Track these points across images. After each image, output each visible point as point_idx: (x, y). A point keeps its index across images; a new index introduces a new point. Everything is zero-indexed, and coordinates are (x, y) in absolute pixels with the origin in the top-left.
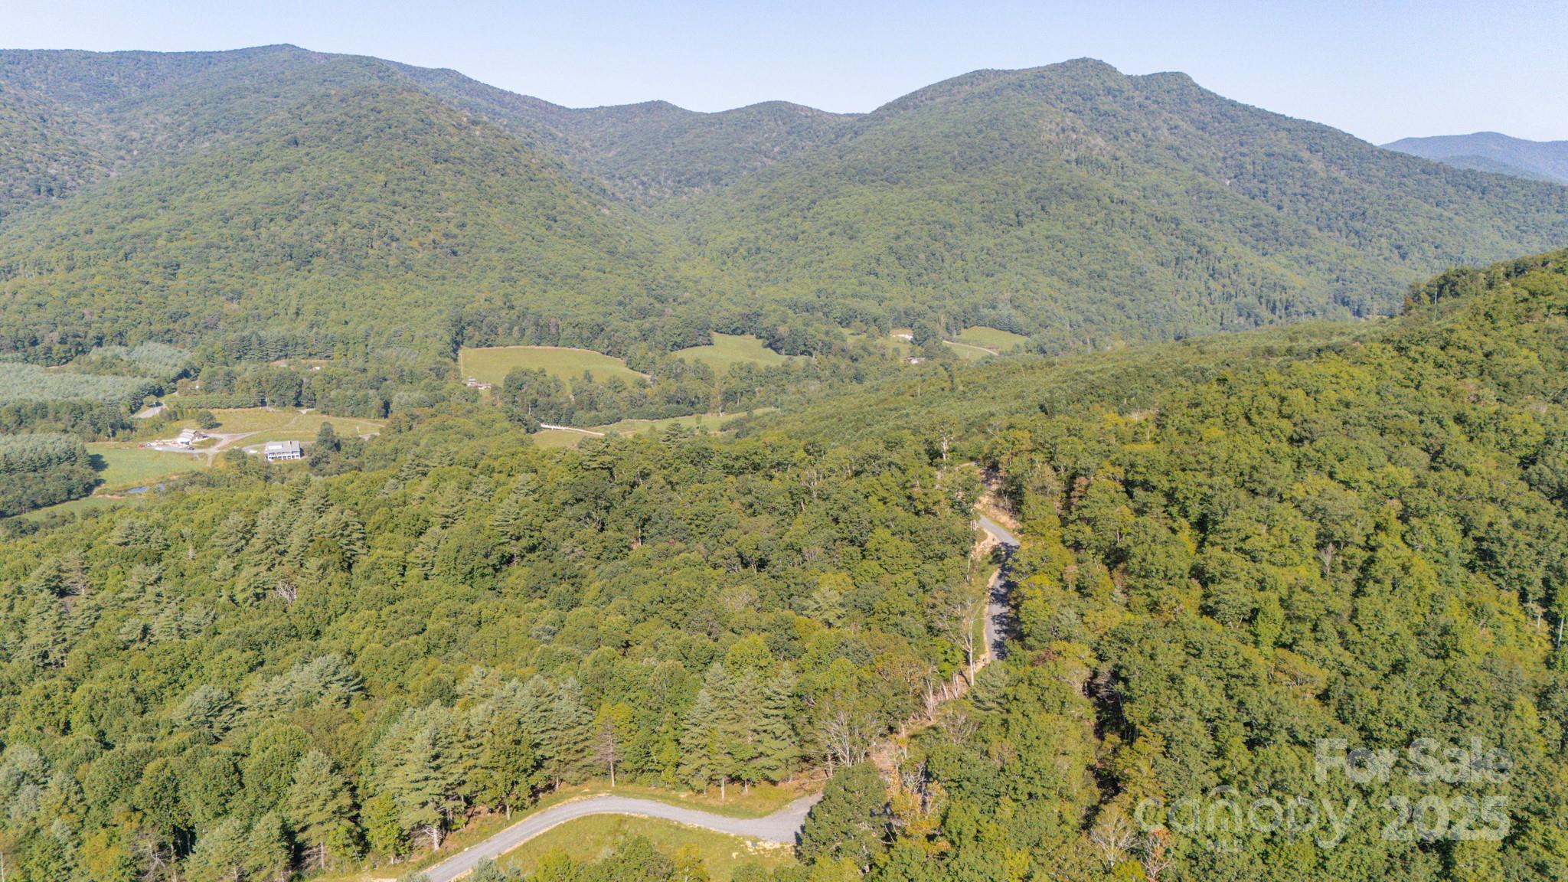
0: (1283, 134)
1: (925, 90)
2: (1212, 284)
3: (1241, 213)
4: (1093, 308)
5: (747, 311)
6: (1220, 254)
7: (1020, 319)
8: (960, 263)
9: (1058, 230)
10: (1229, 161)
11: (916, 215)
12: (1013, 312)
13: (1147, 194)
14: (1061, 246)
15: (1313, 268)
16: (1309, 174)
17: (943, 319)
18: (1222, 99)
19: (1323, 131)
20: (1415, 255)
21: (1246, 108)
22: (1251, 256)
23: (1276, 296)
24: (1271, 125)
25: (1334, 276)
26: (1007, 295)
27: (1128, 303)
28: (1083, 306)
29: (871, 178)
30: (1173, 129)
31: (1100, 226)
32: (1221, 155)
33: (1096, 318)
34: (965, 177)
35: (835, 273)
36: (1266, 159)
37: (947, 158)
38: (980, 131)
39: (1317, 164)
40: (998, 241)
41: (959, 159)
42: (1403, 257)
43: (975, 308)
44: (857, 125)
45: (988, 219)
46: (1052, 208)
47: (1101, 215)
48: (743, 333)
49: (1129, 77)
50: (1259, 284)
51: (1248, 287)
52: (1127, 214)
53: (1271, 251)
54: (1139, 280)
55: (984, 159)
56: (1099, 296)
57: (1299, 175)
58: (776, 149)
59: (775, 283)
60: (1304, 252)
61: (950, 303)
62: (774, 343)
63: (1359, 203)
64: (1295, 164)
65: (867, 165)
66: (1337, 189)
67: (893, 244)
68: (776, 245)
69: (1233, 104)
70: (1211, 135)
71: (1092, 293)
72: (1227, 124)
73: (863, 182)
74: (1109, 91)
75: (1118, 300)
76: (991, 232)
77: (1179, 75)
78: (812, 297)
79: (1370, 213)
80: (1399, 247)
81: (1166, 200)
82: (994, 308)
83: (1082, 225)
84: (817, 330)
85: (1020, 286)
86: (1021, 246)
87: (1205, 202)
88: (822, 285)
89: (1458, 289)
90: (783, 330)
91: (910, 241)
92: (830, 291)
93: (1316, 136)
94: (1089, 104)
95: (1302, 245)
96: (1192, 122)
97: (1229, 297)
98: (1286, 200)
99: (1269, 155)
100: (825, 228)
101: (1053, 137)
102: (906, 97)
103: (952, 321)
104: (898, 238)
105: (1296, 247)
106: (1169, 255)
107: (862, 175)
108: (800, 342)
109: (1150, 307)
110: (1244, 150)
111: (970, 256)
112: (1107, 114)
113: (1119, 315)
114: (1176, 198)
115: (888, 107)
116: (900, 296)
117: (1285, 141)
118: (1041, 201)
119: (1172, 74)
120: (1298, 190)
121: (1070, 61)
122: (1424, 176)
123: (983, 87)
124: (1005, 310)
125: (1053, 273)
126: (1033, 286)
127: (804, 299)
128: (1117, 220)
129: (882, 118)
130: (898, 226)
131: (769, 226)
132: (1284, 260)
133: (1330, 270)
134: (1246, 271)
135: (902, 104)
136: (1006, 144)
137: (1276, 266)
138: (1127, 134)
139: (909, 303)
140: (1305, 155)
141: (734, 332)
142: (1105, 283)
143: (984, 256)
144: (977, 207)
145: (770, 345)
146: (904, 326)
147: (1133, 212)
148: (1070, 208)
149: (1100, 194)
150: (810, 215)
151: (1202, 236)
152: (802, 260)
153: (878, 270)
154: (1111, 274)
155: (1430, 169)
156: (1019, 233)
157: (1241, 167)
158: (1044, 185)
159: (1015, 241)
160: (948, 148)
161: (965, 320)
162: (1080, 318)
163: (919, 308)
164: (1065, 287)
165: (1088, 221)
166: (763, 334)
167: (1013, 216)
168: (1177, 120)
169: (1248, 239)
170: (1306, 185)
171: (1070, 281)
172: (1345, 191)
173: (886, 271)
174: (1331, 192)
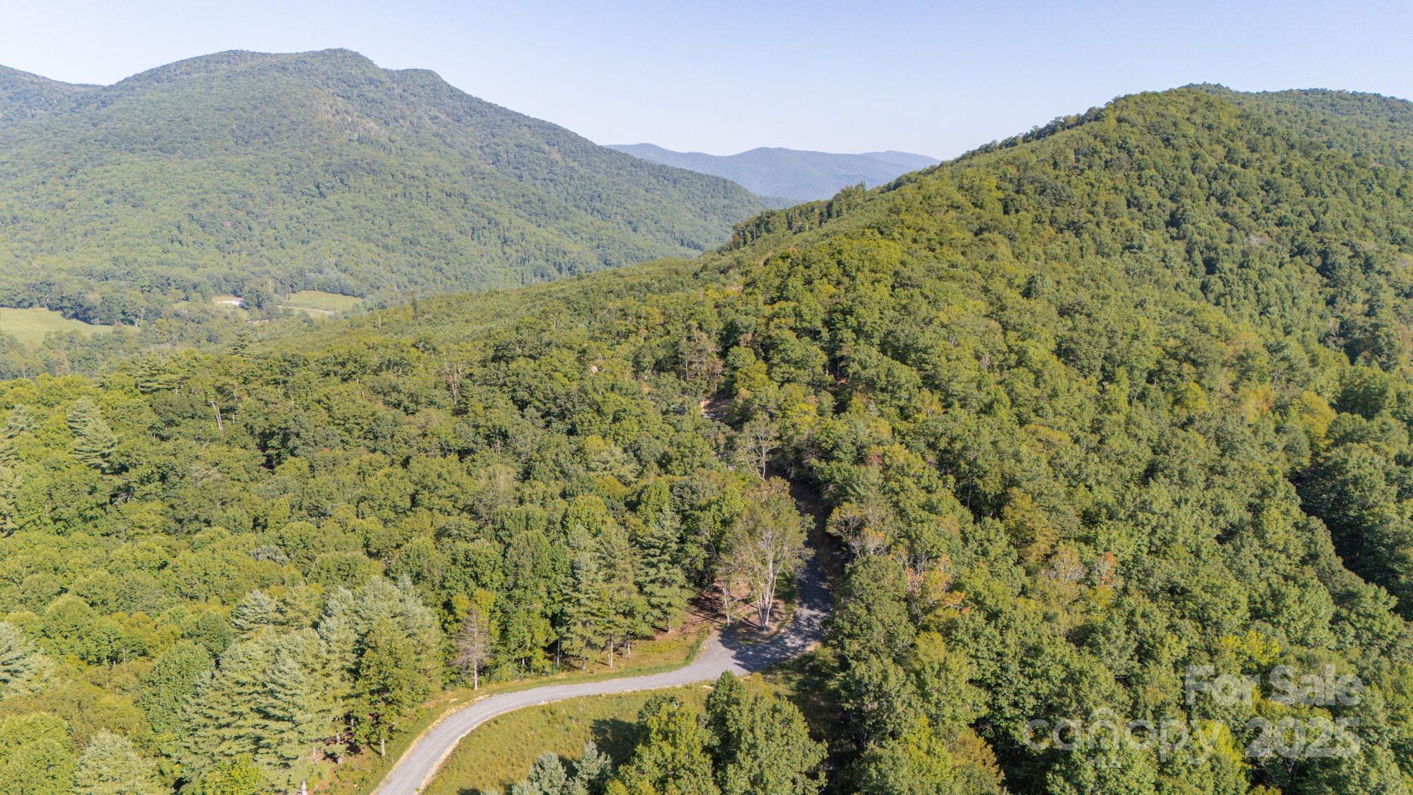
0: (525, 129)
1: (178, 64)
2: (506, 249)
4: (414, 271)
5: (32, 280)
6: (507, 225)
7: (351, 282)
8: (270, 232)
9: (362, 201)
10: (486, 150)
11: (207, 184)
12: (342, 275)
13: (430, 173)
14: (369, 216)
15: (578, 238)
16: (553, 163)
17: (270, 282)
18: (469, 97)
19: (555, 128)
20: (643, 229)
21: (490, 105)
22: (532, 228)
23: (560, 259)
24: (514, 121)
25: (595, 244)
26: (333, 260)
27: (444, 266)
28: (404, 269)
29: (139, 146)
30: (434, 119)
31: (399, 199)
32: (478, 144)
33: (420, 280)
34: (250, 149)
35: (131, 240)
36: (516, 149)
37: (225, 132)
38: (255, 107)
39: (556, 156)
40: (305, 210)
41: (238, 133)
42: (635, 230)
43: (301, 273)
44: (101, 97)
45: (289, 190)
46: (351, 181)
47: (400, 188)
48: (31, 305)
49: (385, 70)
50: (544, 249)
51: (537, 252)
52: (422, 188)
53: (542, 223)
54: (449, 246)
55: (266, 134)
56: (416, 261)
57: (544, 164)
59: (51, 251)
60: (569, 224)
61: (275, 270)
62: (83, 314)
63: (594, 188)
64: (540, 155)
65: (132, 134)
66: (576, 176)
67: (192, 211)
68: (37, 214)
69: (480, 101)
70: (467, 126)
71: (408, 258)
72: (477, 118)
73: (132, 151)
74: (371, 81)
75: (433, 264)
76: (294, 201)
77: (429, 72)
78: (108, 265)
79: (604, 196)
80: (630, 223)
81: (447, 179)
82: (320, 272)
83: (384, 197)
84: (135, 298)
85: (341, 252)
86: (331, 216)
87: (480, 182)
88: (117, 254)
89: (770, 226)
90: (93, 298)
91: (211, 210)
92: (129, 258)
93: (552, 133)
94: (356, 91)
95: (566, 219)
96: (448, 114)
97: (523, 261)
99: (517, 146)
100: (98, 196)
101: (330, 117)
102: (157, 69)
103: (279, 285)
104: (195, 206)
106: (467, 227)
107: (129, 143)
108: (117, 310)
109: (465, 269)
110: (497, 140)
111: (281, 225)
112: (373, 100)
113: (439, 276)
114: (456, 177)
115: (137, 78)
116: (214, 265)
117: (528, 135)
118: (342, 174)
119: (424, 71)
120: (547, 177)
121: (329, 50)
122: (633, 169)
123: (242, 67)
124: (333, 274)
125: (368, 240)
126: (353, 250)
127: (100, 268)
128: (415, 194)
129: (133, 89)
130: (191, 195)
131: (22, 194)
132: (555, 231)
133: (591, 239)
134: (531, 239)
135: (153, 76)
136: (286, 121)
137: (549, 234)
138: (396, 119)
139: (226, 270)
140: (546, 147)
141: (19, 305)
142: (419, 248)
143: (294, 224)
144: (273, 178)
145: (76, 316)
146: (226, 293)
147: (427, 187)
148: (368, 181)
149: (393, 170)
150: (73, 182)
151: (488, 209)
152: (80, 229)
153: (181, 237)
154: (423, 240)
155: (637, 164)
156: (324, 203)
157: (497, 155)
158: (336, 159)
159: (323, 210)
160: (224, 121)
161: (292, 285)
162: (405, 279)
163: (241, 274)
164: (383, 251)
165: (389, 194)
166: (66, 303)
167: (314, 188)
168: (434, 112)
169: (524, 214)
170: (551, 172)
171: (386, 247)
172: (582, 178)
173: (191, 239)
174: (571, 178)
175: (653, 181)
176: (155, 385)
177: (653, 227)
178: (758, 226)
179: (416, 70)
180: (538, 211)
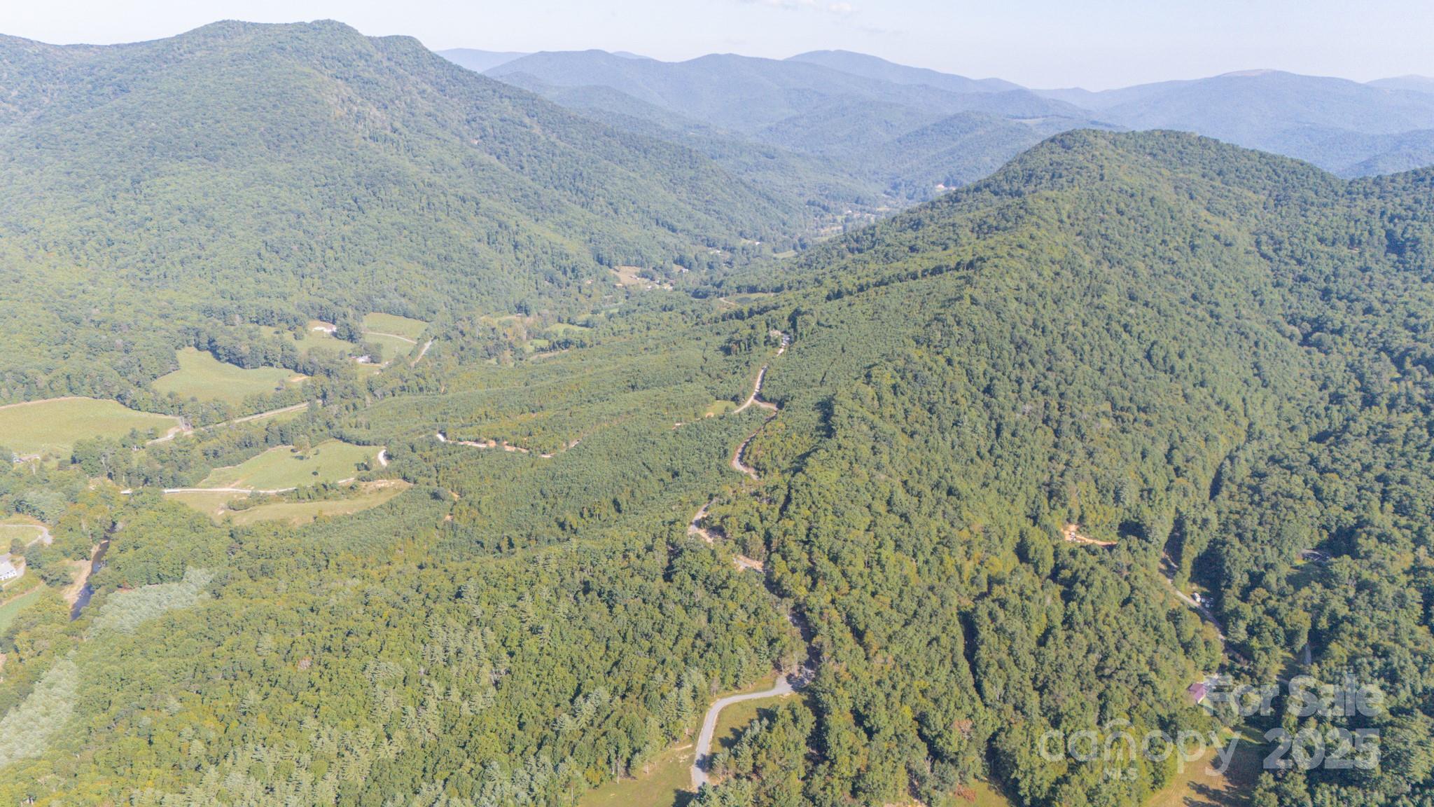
0: (506, 101)
2: (519, 254)
3: (511, 186)
4: (454, 289)
6: (514, 227)
7: (412, 307)
8: (330, 253)
9: (397, 216)
10: (473, 124)
12: (403, 300)
14: (406, 232)
15: (572, 231)
16: (535, 139)
18: (449, 63)
23: (564, 263)
26: (392, 285)
34: (283, 156)
36: (501, 124)
37: (256, 135)
38: (275, 106)
39: (537, 130)
43: (369, 298)
46: (382, 194)
49: (370, 38)
50: (549, 252)
51: (544, 257)
53: (541, 218)
54: (477, 261)
55: (292, 137)
56: (454, 278)
57: (527, 139)
60: (563, 218)
62: (236, 360)
63: (575, 166)
64: (524, 130)
66: (557, 152)
67: (264, 237)
69: (460, 69)
70: (452, 97)
71: (446, 275)
72: (461, 88)
73: (179, 159)
74: (360, 54)
75: (468, 280)
77: (410, 40)
81: (452, 174)
82: (384, 296)
85: (396, 275)
86: (376, 235)
87: (480, 174)
90: (243, 348)
91: (277, 233)
93: (529, 102)
94: (351, 71)
95: (560, 212)
96: (431, 83)
97: (533, 265)
98: (524, 160)
99: (502, 120)
103: (355, 310)
105: (556, 214)
106: (484, 233)
108: (261, 356)
110: (482, 114)
112: (368, 80)
116: (298, 292)
117: (510, 108)
119: (405, 38)
121: (317, 22)
122: (607, 139)
124: (397, 300)
128: (437, 205)
132: (552, 226)
133: (584, 233)
134: (538, 243)
136: (306, 121)
137: (547, 229)
138: (392, 101)
139: (307, 296)
140: (527, 120)
142: (454, 265)
144: (315, 191)
146: (317, 320)
147: (444, 195)
148: (397, 194)
151: (497, 211)
153: (265, 265)
154: (455, 256)
155: (609, 133)
156: (366, 220)
157: (484, 130)
158: (363, 168)
159: (369, 229)
160: (252, 123)
161: (365, 309)
163: (320, 301)
164: (426, 271)
167: (353, 203)
168: (421, 84)
169: (523, 208)
170: (534, 148)
171: (426, 264)
172: (563, 154)
173: (271, 266)
174: (554, 155)
175: (626, 151)
179: (397, 37)
180: (537, 208)
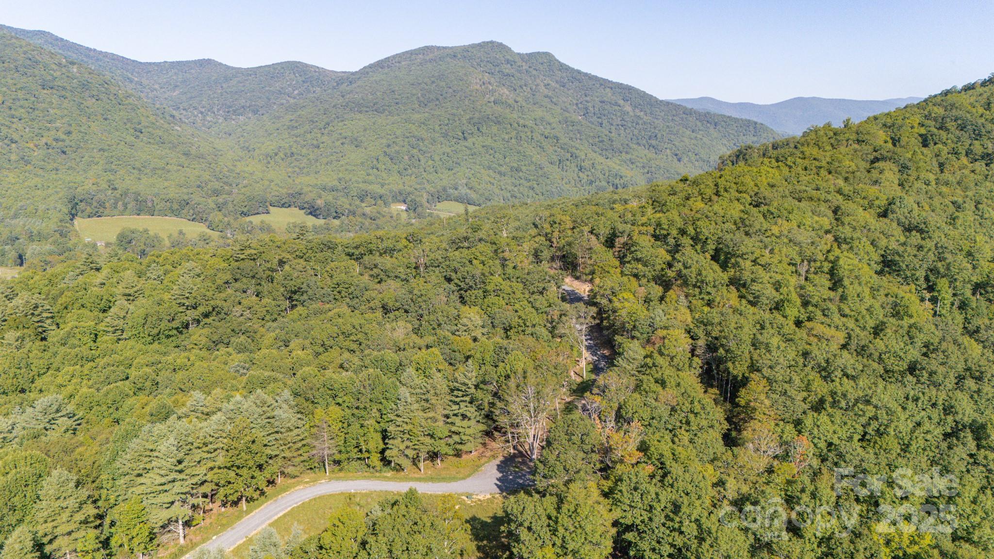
0: (608, 90)
1: (394, 57)
2: (581, 174)
3: (592, 134)
4: (516, 189)
5: (291, 191)
6: (583, 157)
7: (473, 196)
8: (430, 162)
9: (489, 142)
10: (580, 106)
11: (398, 133)
12: (468, 191)
13: (538, 123)
14: (492, 152)
15: (634, 166)
16: (626, 113)
17: (425, 195)
18: (573, 69)
19: (629, 89)
20: (685, 159)
21: (586, 74)
22: (601, 159)
23: (617, 181)
24: (601, 85)
25: (646, 171)
26: (464, 181)
27: (535, 186)
28: (510, 188)
29: (365, 109)
30: (547, 86)
31: (513, 140)
32: (575, 102)
33: (518, 195)
34: (427, 110)
35: (349, 168)
36: (600, 104)
37: (414, 98)
38: (433, 82)
39: (628, 108)
40: (453, 148)
41: (422, 99)
42: (679, 160)
43: (444, 190)
44: (349, 78)
45: (445, 135)
46: (484, 129)
47: (514, 133)
48: (289, 206)
49: (519, 54)
50: (607, 174)
51: (601, 176)
52: (529, 134)
53: (610, 156)
54: (540, 172)
55: (437, 99)
56: (518, 182)
57: (619, 114)
58: (296, 92)
59: (308, 174)
60: (629, 156)
61: (428, 187)
62: (314, 212)
63: (653, 130)
64: (617, 108)
65: (362, 101)
66: (640, 122)
67: (386, 149)
68: (304, 151)
69: (579, 72)
70: (569, 90)
71: (514, 181)
72: (577, 83)
73: (360, 112)
74: (508, 62)
75: (528, 184)
76: (448, 143)
77: (547, 54)
78: (336, 183)
79: (659, 136)
80: (676, 155)
81: (548, 127)
82: (456, 189)
83: (503, 139)
84: (344, 202)
85: (471, 176)
86: (468, 152)
87: (571, 128)
88: (341, 175)
89: (747, 157)
90: (320, 202)
91: (397, 148)
92: (347, 179)
93: (627, 92)
94: (497, 69)
95: (627, 153)
96: (557, 82)
97: (591, 183)
98: (613, 128)
99: (601, 102)
100: (338, 140)
101: (478, 87)
102: (382, 61)
103: (430, 197)
104: (389, 146)
105: (624, 154)
106: (555, 159)
107: (359, 107)
108: (333, 210)
109: (549, 188)
110: (588, 99)
111: (437, 158)
112: (508, 75)
113: (531, 193)
114: (554, 125)
115: (371, 66)
116: (395, 183)
117: (610, 94)
118: (478, 124)
119: (543, 53)
120: (620, 123)
121: (484, 42)
122: (684, 116)
123: (431, 56)
124: (464, 191)
125: (489, 168)
126: (478, 175)
127: (330, 184)
128: (523, 137)
129: (367, 73)
130: (388, 139)
131: (298, 139)
132: (618, 162)
133: (644, 167)
134: (599, 167)
135: (380, 65)
136: (451, 90)
137: (614, 164)
138: (521, 87)
139: (401, 187)
140: (621, 102)
141: (283, 206)
142: (521, 174)
143: (445, 157)
144: (437, 128)
145: (311, 213)
146: (399, 201)
147: (532, 132)
148: (495, 129)
149: (512, 121)
150: (326, 132)
151: (572, 147)
152: (325, 160)
153: (379, 166)
154: (524, 168)
155: (688, 112)
156: (466, 144)
157: (586, 109)
158: (477, 115)
159: (464, 148)
160: (414, 92)
161: (440, 196)
162: (509, 195)
163: (408, 189)
164: (498, 176)
165: (507, 137)
166: (306, 205)
167: (460, 134)
168: (548, 81)
169: (598, 150)
170: (623, 120)
171: (500, 173)
172: (645, 123)
173: (384, 167)
174: (637, 124)
175: (699, 124)
176: (242, 257)
177: (693, 158)
178: (738, 156)
179: (539, 53)
180: (607, 147)
